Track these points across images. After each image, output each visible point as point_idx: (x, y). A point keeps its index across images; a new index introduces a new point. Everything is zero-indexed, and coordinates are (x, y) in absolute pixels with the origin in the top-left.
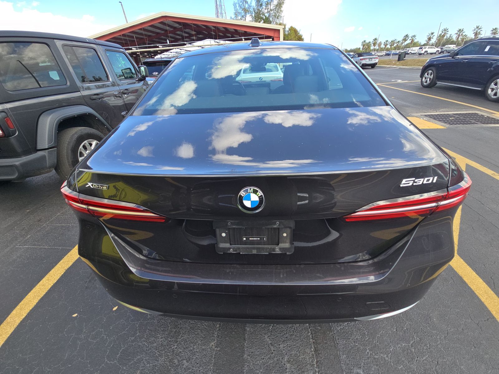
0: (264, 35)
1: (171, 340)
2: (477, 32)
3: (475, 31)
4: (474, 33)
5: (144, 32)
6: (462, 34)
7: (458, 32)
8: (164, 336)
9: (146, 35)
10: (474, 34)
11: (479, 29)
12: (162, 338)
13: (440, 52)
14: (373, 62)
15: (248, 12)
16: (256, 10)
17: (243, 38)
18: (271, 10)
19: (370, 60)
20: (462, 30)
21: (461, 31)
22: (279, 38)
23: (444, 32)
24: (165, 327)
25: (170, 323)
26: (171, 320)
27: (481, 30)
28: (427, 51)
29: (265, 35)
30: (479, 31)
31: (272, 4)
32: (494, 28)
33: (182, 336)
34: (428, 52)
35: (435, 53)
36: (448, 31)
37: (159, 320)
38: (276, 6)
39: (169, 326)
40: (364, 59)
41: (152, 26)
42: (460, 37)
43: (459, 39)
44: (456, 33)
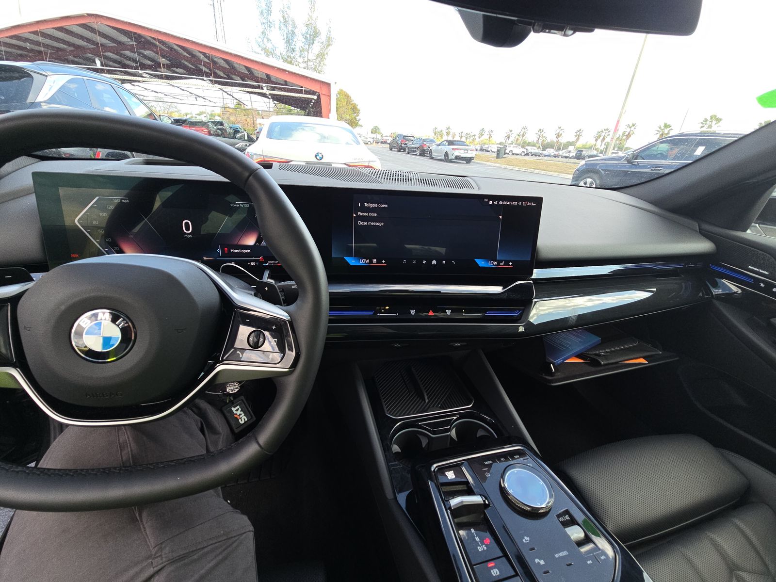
0: (302, 87)
2: (559, 133)
3: (557, 133)
4: (555, 135)
5: (40, 39)
7: (538, 131)
9: (47, 46)
10: (556, 137)
11: (561, 130)
14: (468, 155)
15: (272, 54)
16: (285, 56)
17: (264, 85)
18: (309, 60)
19: (465, 151)
22: (330, 96)
27: (564, 132)
28: (512, 151)
29: (305, 88)
31: (310, 51)
32: (579, 129)
36: (527, 130)
40: (457, 149)
41: (60, 29)
42: (541, 138)
43: (539, 141)
44: (537, 134)
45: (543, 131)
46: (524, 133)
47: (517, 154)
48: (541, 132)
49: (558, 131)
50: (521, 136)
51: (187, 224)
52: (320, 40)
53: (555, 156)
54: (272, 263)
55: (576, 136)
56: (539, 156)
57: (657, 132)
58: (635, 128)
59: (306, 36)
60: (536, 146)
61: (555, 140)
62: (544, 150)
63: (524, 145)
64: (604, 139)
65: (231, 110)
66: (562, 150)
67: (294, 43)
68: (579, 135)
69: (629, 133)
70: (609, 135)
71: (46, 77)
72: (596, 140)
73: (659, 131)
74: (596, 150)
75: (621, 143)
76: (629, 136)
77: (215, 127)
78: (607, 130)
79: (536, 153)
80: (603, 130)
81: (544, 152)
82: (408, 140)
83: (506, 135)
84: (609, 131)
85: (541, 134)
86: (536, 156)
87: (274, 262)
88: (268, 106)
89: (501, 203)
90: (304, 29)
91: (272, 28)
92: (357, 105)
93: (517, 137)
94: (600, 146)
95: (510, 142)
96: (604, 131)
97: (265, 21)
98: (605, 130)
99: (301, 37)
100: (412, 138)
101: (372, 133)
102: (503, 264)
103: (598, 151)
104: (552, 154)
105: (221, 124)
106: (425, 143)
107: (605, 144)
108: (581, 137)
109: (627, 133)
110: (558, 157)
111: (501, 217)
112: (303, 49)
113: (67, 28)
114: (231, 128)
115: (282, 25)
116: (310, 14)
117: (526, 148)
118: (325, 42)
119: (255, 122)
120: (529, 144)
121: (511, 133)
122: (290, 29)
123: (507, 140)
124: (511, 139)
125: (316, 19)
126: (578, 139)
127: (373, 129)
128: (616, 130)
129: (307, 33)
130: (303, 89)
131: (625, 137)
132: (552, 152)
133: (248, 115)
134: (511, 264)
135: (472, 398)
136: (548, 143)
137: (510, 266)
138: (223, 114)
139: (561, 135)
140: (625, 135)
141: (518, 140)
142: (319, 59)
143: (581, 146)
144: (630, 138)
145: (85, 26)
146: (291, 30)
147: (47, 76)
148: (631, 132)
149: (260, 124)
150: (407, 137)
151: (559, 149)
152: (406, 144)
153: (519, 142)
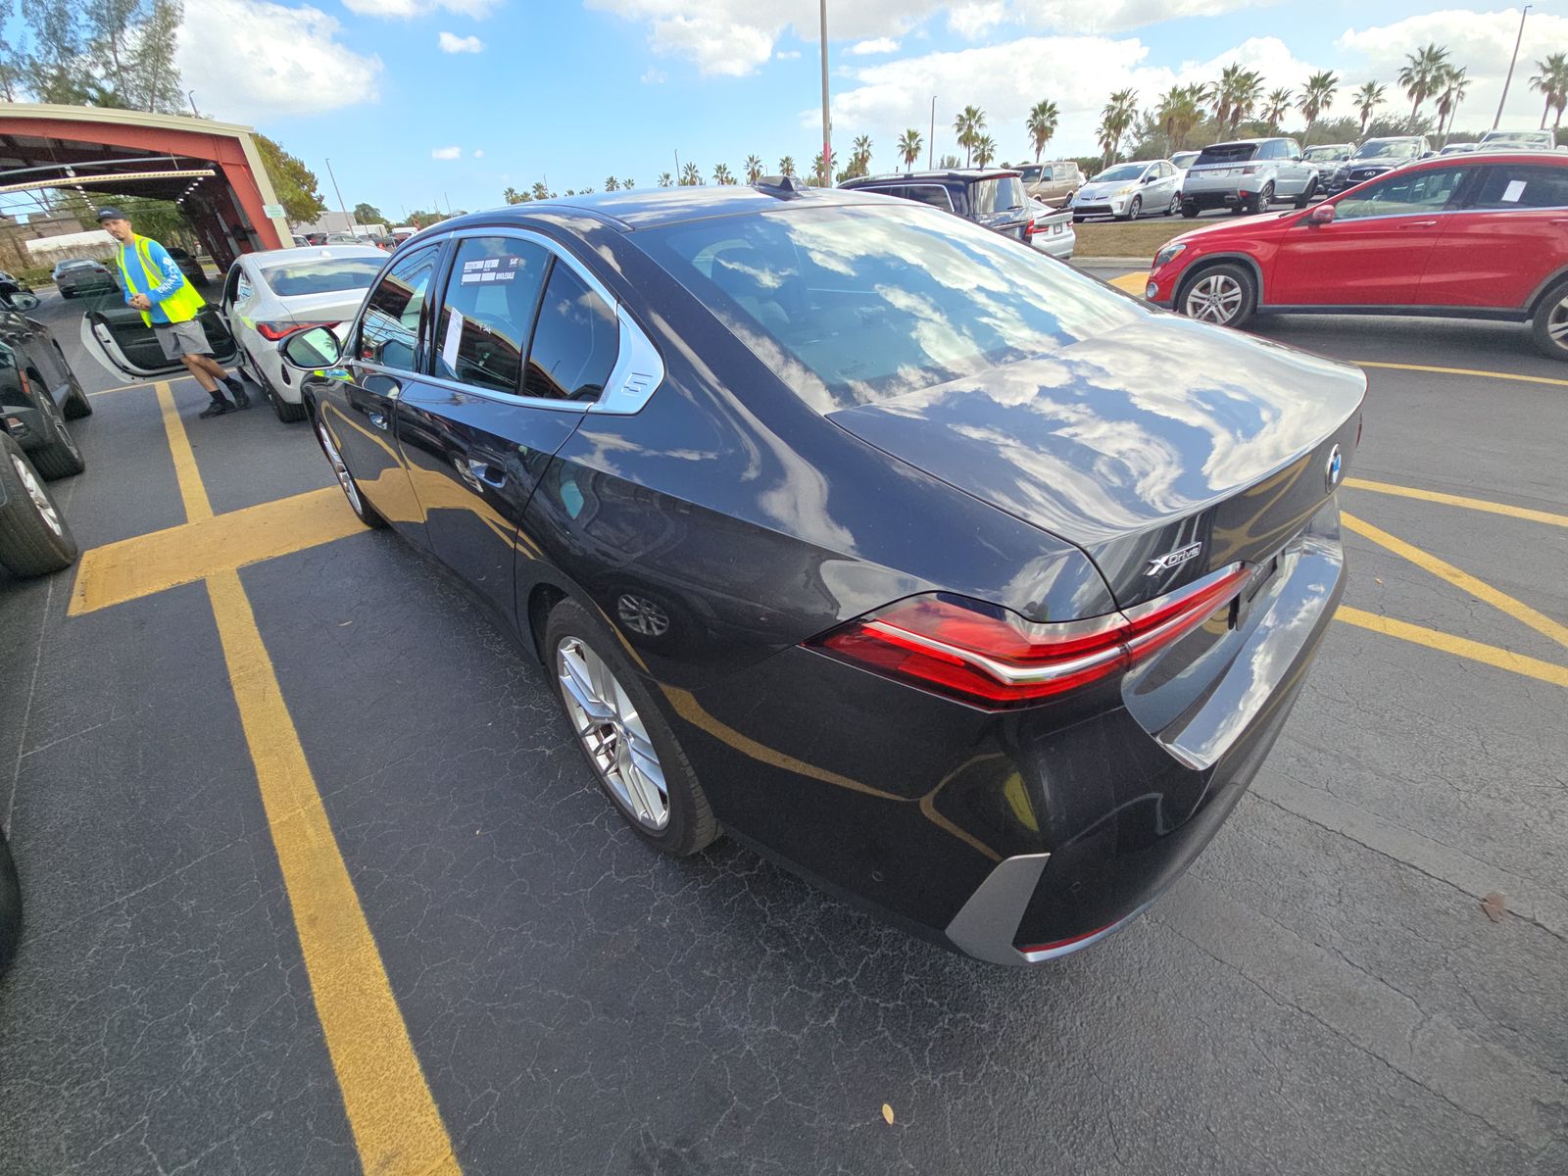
1: (1090, 1000)
8: (1070, 1011)
12: (1073, 1019)
18: (122, 68)
22: (247, 166)
24: (1046, 1000)
25: (1041, 983)
26: (1032, 978)
29: (174, 155)
31: (119, 47)
33: (1095, 972)
37: (1015, 1004)
38: (140, 55)
39: (1049, 989)
48: (722, 173)
49: (751, 165)
52: (141, 18)
59: (98, 14)
67: (70, 35)
92: (302, 165)
99: (83, 18)
101: (359, 222)
112: (100, 44)
119: (23, 251)
130: (173, 158)
142: (150, 61)
146: (56, 8)
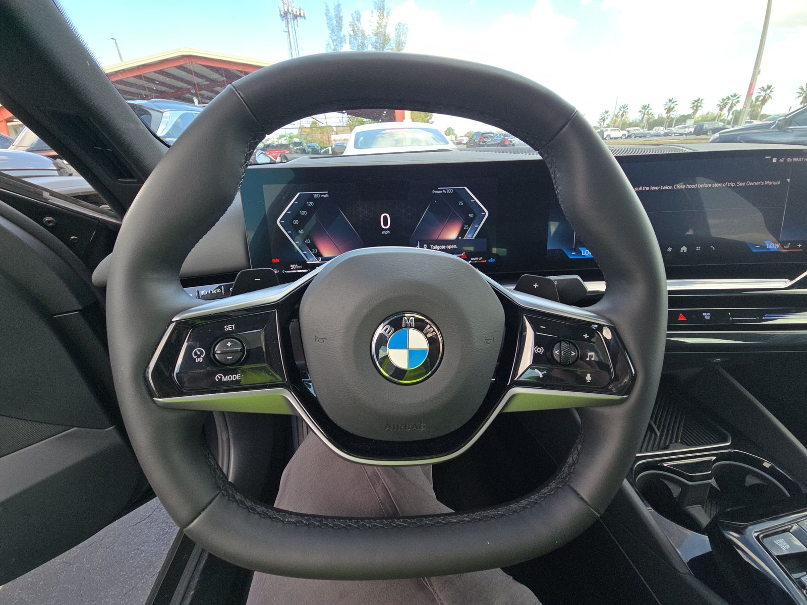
2: (670, 107)
3: (667, 106)
4: (665, 109)
6: (648, 112)
7: (642, 109)
10: (666, 111)
11: (673, 102)
13: (627, 136)
20: (647, 106)
21: (646, 108)
23: (622, 109)
27: (677, 105)
28: (610, 135)
30: (672, 106)
32: (696, 99)
34: (611, 137)
35: (621, 138)
36: (627, 109)
42: (646, 116)
43: (644, 119)
44: (640, 111)
45: (648, 107)
46: (623, 113)
47: (616, 138)
48: (646, 109)
49: (669, 104)
50: (620, 117)
51: (385, 218)
52: (390, 47)
53: (666, 135)
54: (475, 260)
55: (692, 108)
56: (645, 136)
57: (798, 95)
58: (771, 91)
60: (640, 126)
61: (665, 116)
62: (650, 128)
63: (624, 126)
64: (731, 107)
65: (307, 130)
66: (675, 126)
68: (697, 107)
69: (764, 97)
70: (738, 101)
71: (161, 114)
72: (721, 109)
73: (801, 93)
74: (721, 121)
75: (754, 110)
76: (764, 101)
77: (295, 148)
78: (735, 96)
79: (639, 134)
80: (730, 97)
81: (650, 131)
82: (487, 137)
83: (601, 118)
84: (738, 98)
85: (646, 111)
86: (640, 137)
87: (477, 259)
88: (341, 121)
89: (789, 160)
90: (374, 39)
91: (343, 44)
93: (614, 118)
94: (726, 115)
95: (605, 125)
96: (732, 99)
97: (335, 38)
98: (732, 96)
100: (492, 135)
102: (788, 247)
103: (724, 123)
104: (662, 133)
105: (300, 144)
106: (506, 138)
107: (733, 114)
108: (700, 108)
109: (761, 98)
110: (671, 136)
111: (788, 180)
113: (166, 70)
114: (309, 147)
115: (352, 39)
116: (380, 22)
117: (628, 129)
118: (394, 48)
119: (330, 138)
120: (631, 125)
121: (607, 114)
122: (360, 41)
123: (602, 123)
124: (607, 122)
125: (385, 27)
126: (696, 110)
127: (446, 131)
128: (749, 94)
129: (376, 42)
131: (758, 103)
132: (661, 130)
133: (323, 132)
134: (800, 245)
135: (729, 434)
136: (656, 120)
137: (799, 248)
138: (301, 135)
139: (673, 108)
140: (760, 99)
141: (615, 121)
143: (700, 119)
144: (766, 104)
145: (181, 68)
147: (163, 113)
148: (767, 96)
149: (335, 140)
150: (486, 135)
151: (670, 126)
152: (485, 142)
153: (617, 124)
